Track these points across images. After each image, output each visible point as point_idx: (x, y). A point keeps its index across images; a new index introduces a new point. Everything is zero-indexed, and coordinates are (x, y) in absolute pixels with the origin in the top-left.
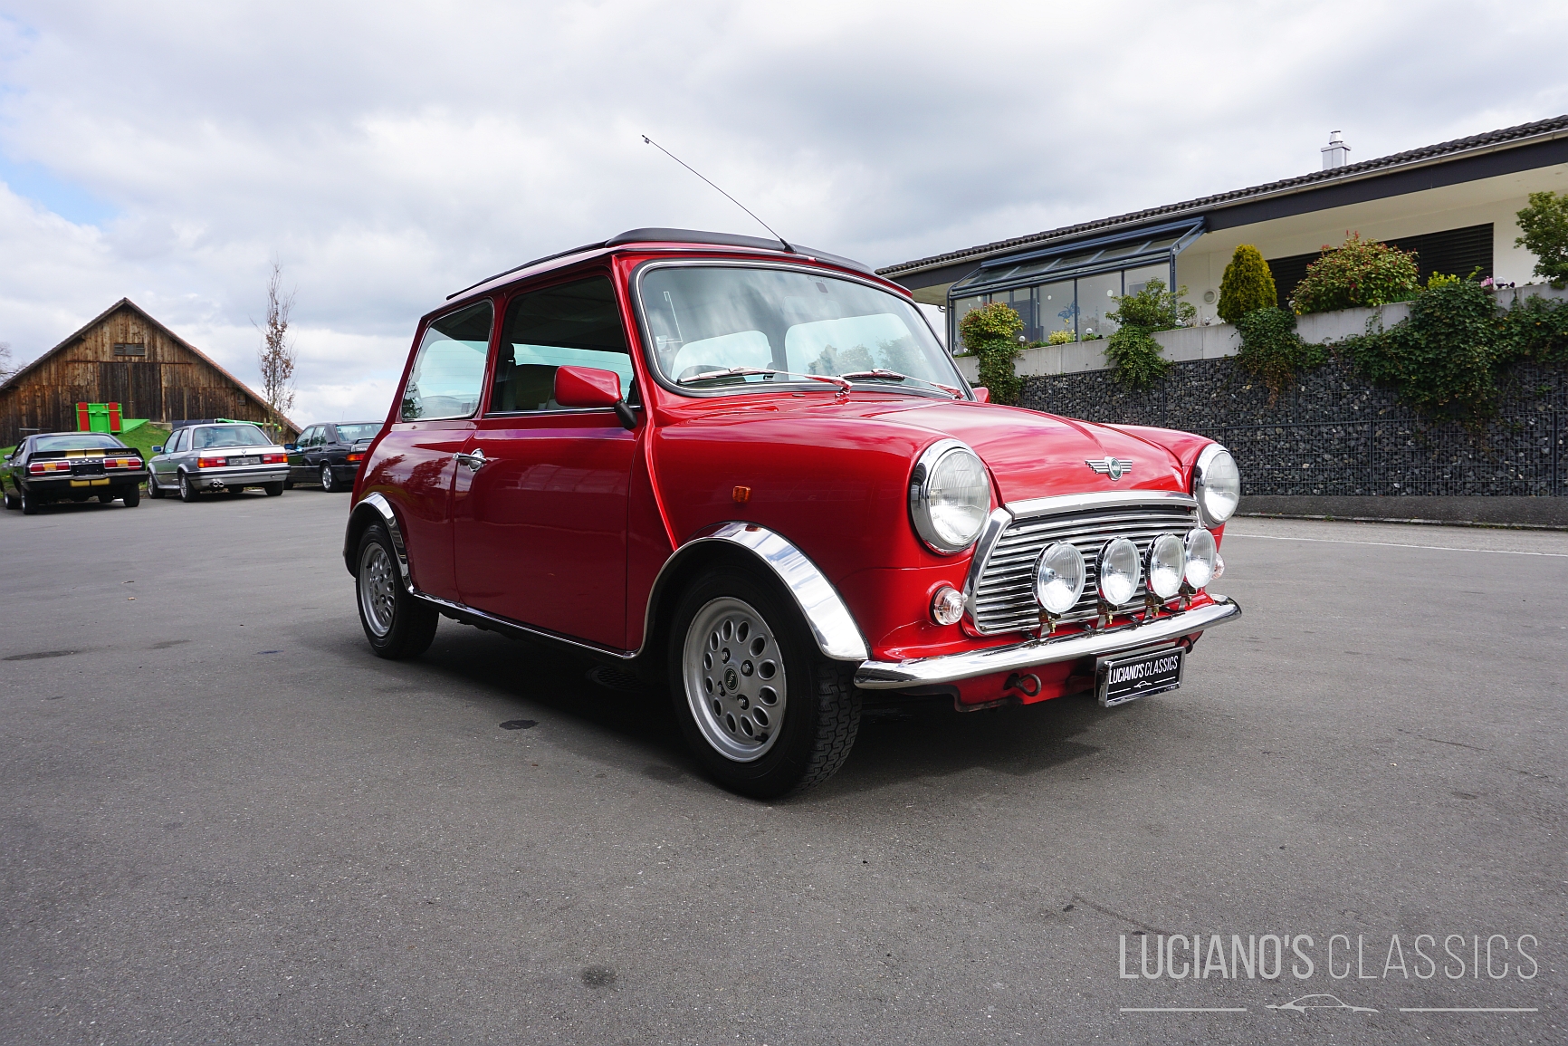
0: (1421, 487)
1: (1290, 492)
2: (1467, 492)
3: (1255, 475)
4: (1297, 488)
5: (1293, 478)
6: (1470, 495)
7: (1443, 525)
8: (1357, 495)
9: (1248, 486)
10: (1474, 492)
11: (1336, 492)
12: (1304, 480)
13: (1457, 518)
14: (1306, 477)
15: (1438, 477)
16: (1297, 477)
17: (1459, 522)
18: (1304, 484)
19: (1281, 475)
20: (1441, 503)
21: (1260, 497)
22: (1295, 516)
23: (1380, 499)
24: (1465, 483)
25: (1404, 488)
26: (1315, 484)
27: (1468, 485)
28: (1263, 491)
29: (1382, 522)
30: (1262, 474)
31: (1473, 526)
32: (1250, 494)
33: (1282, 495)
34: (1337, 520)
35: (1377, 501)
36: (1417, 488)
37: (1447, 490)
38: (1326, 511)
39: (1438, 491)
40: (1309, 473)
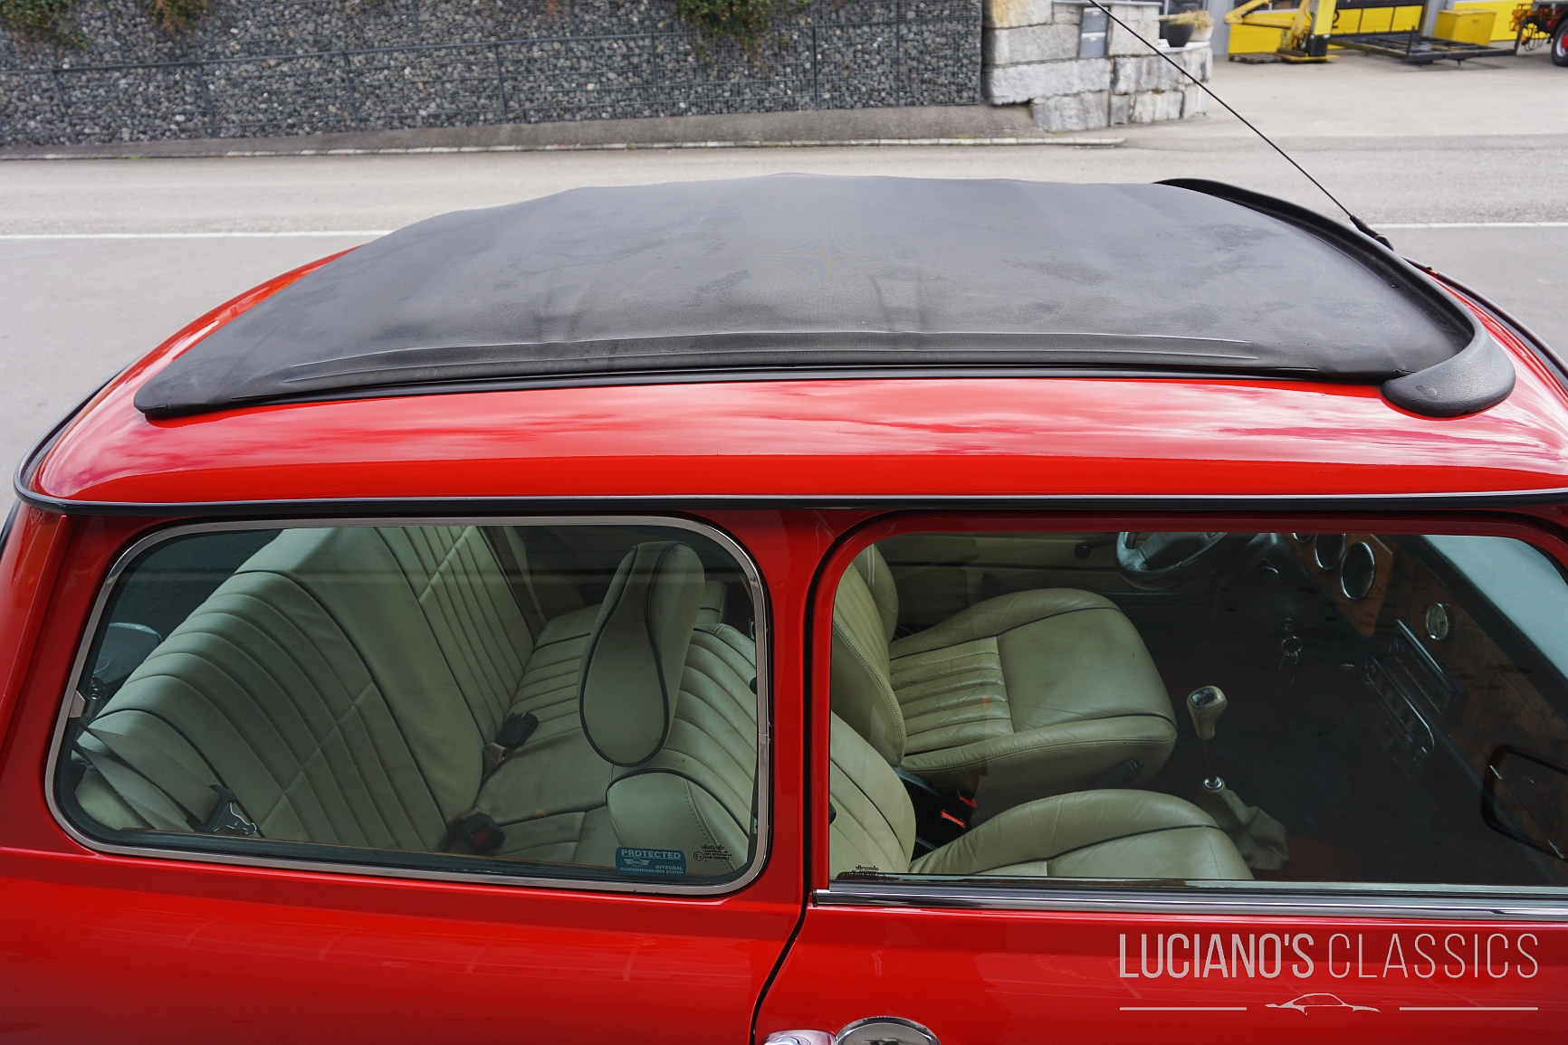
0: (705, 106)
1: (578, 117)
2: (746, 109)
3: (538, 99)
4: (585, 113)
5: (580, 101)
6: (748, 112)
7: (736, 147)
8: (646, 117)
9: (532, 113)
10: (752, 108)
11: (625, 115)
12: (591, 102)
13: (744, 139)
14: (593, 100)
15: (719, 95)
16: (584, 100)
17: (749, 143)
18: (592, 108)
19: (566, 98)
20: (728, 122)
21: (548, 125)
22: (595, 146)
23: (670, 121)
24: (743, 100)
25: (690, 108)
26: (603, 107)
27: (746, 103)
28: (548, 118)
29: (681, 147)
30: (545, 98)
31: (762, 147)
32: (536, 122)
33: (570, 120)
34: (638, 148)
35: (666, 123)
36: (701, 107)
37: (728, 108)
38: (623, 139)
39: (721, 109)
40: (595, 94)
